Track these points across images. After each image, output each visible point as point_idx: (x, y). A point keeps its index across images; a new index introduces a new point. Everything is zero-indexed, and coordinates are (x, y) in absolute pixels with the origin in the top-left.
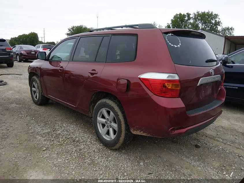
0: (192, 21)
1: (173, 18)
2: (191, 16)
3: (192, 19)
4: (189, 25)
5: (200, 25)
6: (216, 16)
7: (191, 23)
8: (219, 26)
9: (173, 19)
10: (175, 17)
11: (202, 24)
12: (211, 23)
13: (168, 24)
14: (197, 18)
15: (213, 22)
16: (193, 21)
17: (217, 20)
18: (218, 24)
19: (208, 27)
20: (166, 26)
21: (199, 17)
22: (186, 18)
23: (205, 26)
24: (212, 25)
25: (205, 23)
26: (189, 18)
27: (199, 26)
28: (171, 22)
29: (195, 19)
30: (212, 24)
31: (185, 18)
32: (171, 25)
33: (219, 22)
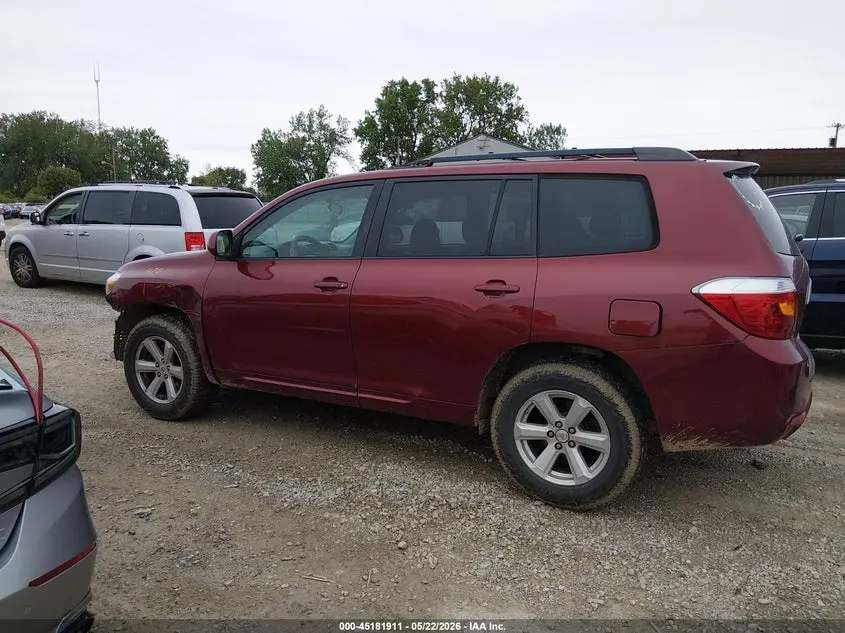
0: (440, 105)
1: (383, 95)
2: (437, 90)
3: (440, 99)
4: (432, 119)
5: (466, 119)
6: (509, 90)
7: (438, 114)
8: (521, 120)
9: (381, 97)
10: (387, 91)
11: (472, 117)
12: (498, 112)
13: (367, 112)
14: (456, 96)
15: (504, 108)
16: (443, 105)
17: (513, 101)
18: (516, 114)
19: (490, 126)
20: (363, 120)
21: (462, 93)
22: (423, 96)
23: (482, 124)
24: (501, 120)
25: (480, 112)
26: (432, 97)
27: (464, 121)
28: (375, 108)
29: (450, 99)
30: (500, 114)
31: (420, 97)
32: (378, 117)
33: (520, 110)
